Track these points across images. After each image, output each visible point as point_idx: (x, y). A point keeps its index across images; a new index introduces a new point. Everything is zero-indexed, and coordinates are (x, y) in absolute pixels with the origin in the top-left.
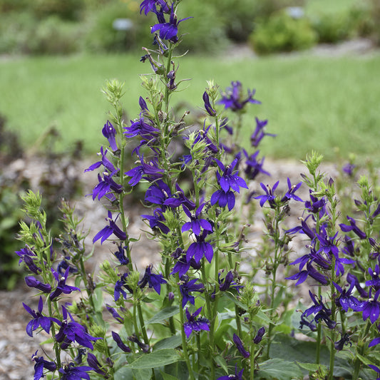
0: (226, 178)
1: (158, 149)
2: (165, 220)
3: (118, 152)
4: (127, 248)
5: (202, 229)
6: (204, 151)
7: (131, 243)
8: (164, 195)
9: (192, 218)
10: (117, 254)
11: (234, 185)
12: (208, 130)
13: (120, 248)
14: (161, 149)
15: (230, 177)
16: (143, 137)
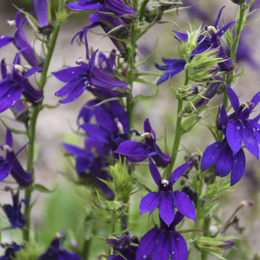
0: (238, 124)
1: (124, 45)
2: (111, 179)
3: (48, 30)
4: (27, 201)
5: (176, 210)
6: (211, 72)
7: (35, 194)
8: (117, 129)
9: (161, 186)
10: (7, 208)
11: (251, 141)
12: (225, 29)
13: (15, 198)
14: (129, 46)
15: (246, 123)
16: (102, 16)
